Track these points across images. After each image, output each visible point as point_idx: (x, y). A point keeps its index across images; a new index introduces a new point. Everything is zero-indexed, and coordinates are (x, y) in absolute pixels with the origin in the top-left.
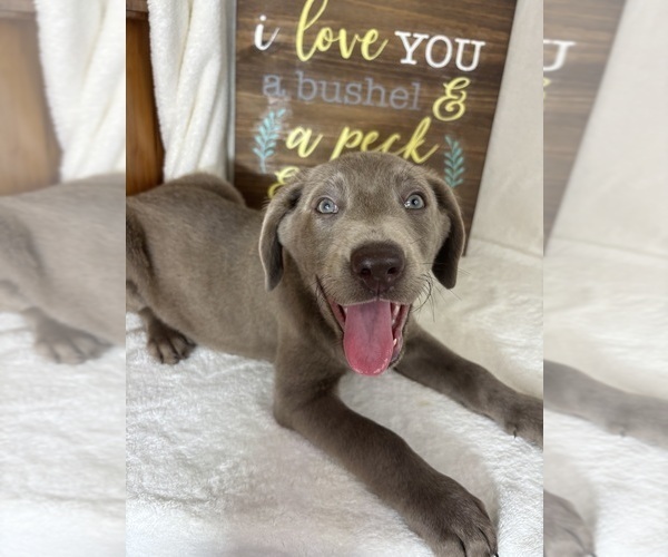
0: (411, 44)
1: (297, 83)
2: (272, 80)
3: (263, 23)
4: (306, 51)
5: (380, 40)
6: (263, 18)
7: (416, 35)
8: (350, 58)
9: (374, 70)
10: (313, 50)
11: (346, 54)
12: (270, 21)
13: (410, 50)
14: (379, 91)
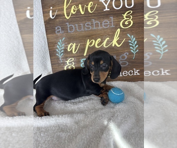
2: (59, 28)
4: (68, 16)
5: (94, 5)
6: (51, 8)
8: (84, 14)
9: (94, 16)
11: (82, 13)
13: (106, 6)
14: (98, 23)
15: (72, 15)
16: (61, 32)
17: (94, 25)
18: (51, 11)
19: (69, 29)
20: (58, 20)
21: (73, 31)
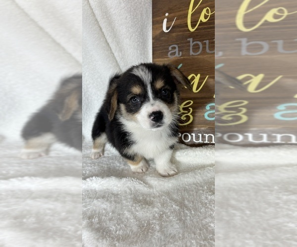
1: (189, 46)
2: (175, 48)
3: (167, 18)
4: (193, 26)
6: (167, 15)
10: (198, 23)
15: (202, 23)
16: (177, 54)
18: (165, 20)
19: (191, 48)
20: (174, 34)
21: (199, 53)
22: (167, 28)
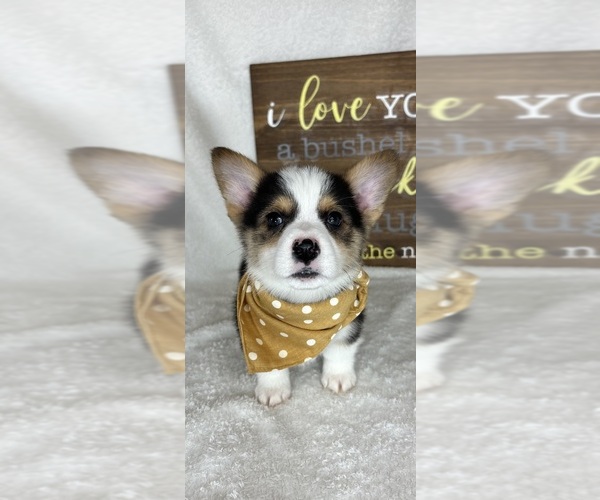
0: (390, 104)
1: (303, 147)
2: (284, 148)
3: (273, 108)
4: (307, 123)
5: (365, 104)
6: (272, 104)
7: (393, 96)
8: (343, 122)
9: (364, 127)
10: (313, 121)
11: (338, 119)
12: (278, 106)
13: (390, 108)
14: (370, 143)
15: (316, 121)
16: (289, 156)
17: (362, 147)
18: (271, 113)
19: (306, 150)
20: (284, 131)
21: (315, 156)
22: (275, 122)
